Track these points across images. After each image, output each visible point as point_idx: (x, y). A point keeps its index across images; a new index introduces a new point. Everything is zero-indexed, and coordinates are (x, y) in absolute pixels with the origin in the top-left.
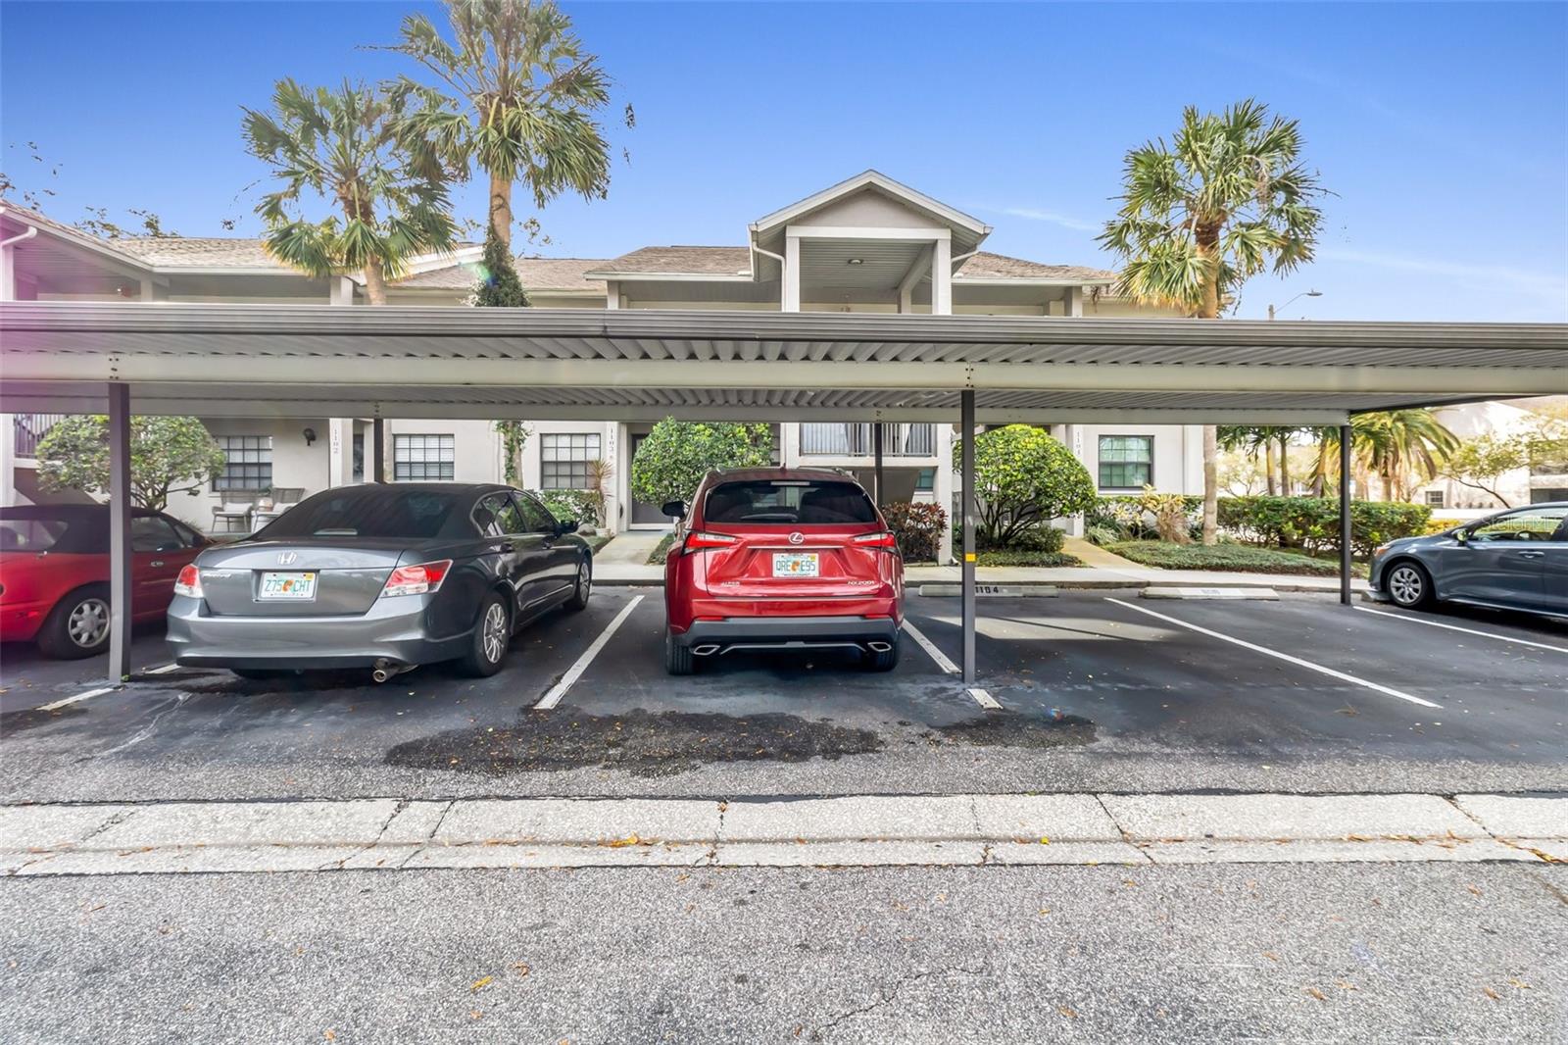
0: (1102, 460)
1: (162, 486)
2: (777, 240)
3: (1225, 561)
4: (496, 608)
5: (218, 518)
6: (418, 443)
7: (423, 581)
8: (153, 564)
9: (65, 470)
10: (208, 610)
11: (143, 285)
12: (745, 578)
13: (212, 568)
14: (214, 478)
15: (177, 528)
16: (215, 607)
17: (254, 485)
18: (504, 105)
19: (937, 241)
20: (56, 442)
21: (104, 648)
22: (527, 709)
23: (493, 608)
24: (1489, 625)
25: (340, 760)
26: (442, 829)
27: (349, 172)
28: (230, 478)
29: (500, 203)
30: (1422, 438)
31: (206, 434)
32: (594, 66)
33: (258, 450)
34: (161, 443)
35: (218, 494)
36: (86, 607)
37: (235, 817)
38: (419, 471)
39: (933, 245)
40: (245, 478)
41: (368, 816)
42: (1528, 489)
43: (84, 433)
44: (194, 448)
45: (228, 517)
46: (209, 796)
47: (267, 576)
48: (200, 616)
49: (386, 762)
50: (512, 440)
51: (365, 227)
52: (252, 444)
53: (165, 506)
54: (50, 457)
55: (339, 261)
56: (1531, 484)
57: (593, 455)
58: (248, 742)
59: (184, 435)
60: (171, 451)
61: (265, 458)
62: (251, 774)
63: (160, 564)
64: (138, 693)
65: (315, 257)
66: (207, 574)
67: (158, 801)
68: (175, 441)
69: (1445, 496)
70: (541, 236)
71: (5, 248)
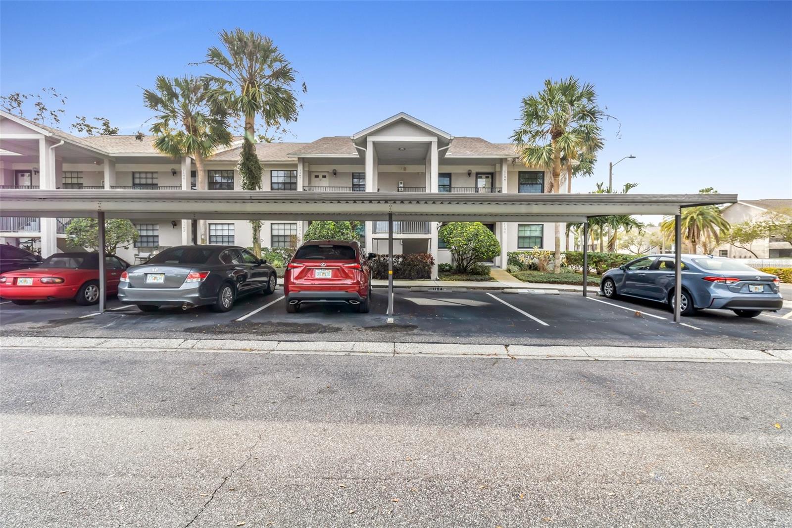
0: (520, 235)
1: (114, 245)
2: (363, 142)
3: (556, 280)
4: (228, 289)
5: (137, 259)
6: (219, 227)
7: (199, 278)
8: (112, 274)
9: (77, 239)
10: (130, 286)
11: (105, 161)
12: (306, 278)
13: (132, 273)
14: (135, 242)
15: (121, 262)
16: (132, 284)
17: (151, 245)
18: (250, 85)
19: (431, 142)
20: (73, 228)
21: (97, 302)
22: (234, 320)
23: (226, 288)
24: (627, 304)
25: (170, 330)
26: (196, 346)
27: (188, 114)
28: (141, 242)
29: (249, 127)
30: (712, 223)
31: (131, 224)
32: (289, 67)
33: (153, 230)
34: (114, 228)
35: (137, 249)
36: (91, 288)
37: (138, 342)
38: (220, 239)
39: (430, 144)
40: (147, 242)
41: (175, 343)
42: (768, 249)
43: (84, 224)
44: (126, 230)
45: (141, 258)
46: (131, 337)
47: (149, 275)
48: (128, 287)
49: (184, 331)
50: (256, 227)
51: (194, 137)
52: (150, 227)
53: (115, 253)
54: (71, 233)
55: (184, 150)
56: (769, 247)
57: (293, 233)
58: (144, 326)
59: (122, 225)
60: (117, 231)
61: (156, 233)
62: (143, 333)
63: (115, 274)
64: (108, 315)
65: (175, 150)
66: (130, 275)
67: (117, 338)
68: (119, 227)
69: (728, 253)
70: (281, 129)
71: (52, 149)
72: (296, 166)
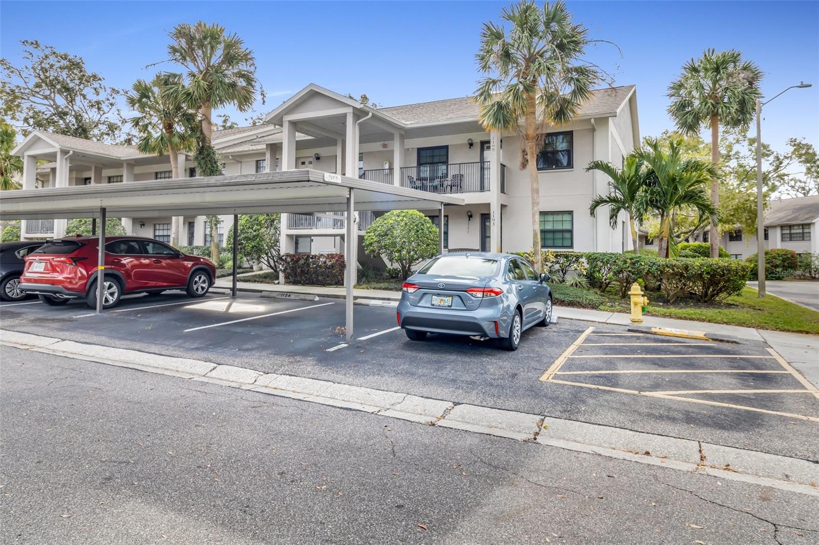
11: (124, 164)
19: (346, 114)
71: (66, 159)
72: (264, 154)
